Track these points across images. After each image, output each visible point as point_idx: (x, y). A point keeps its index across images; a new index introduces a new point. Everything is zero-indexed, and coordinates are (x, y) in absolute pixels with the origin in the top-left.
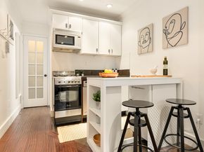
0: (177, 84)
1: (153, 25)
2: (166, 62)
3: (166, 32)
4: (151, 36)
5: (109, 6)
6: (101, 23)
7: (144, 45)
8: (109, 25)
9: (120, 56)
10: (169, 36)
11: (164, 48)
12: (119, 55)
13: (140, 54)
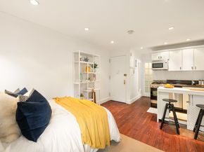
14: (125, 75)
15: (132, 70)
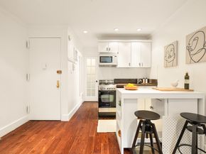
0: (198, 99)
1: (177, 42)
2: (187, 77)
3: (189, 49)
4: (175, 52)
5: (139, 30)
6: (133, 44)
7: (169, 60)
8: (140, 44)
9: (150, 68)
10: (192, 53)
11: (187, 63)
12: (149, 66)
13: (166, 67)
14: (59, 72)
15: (70, 64)
